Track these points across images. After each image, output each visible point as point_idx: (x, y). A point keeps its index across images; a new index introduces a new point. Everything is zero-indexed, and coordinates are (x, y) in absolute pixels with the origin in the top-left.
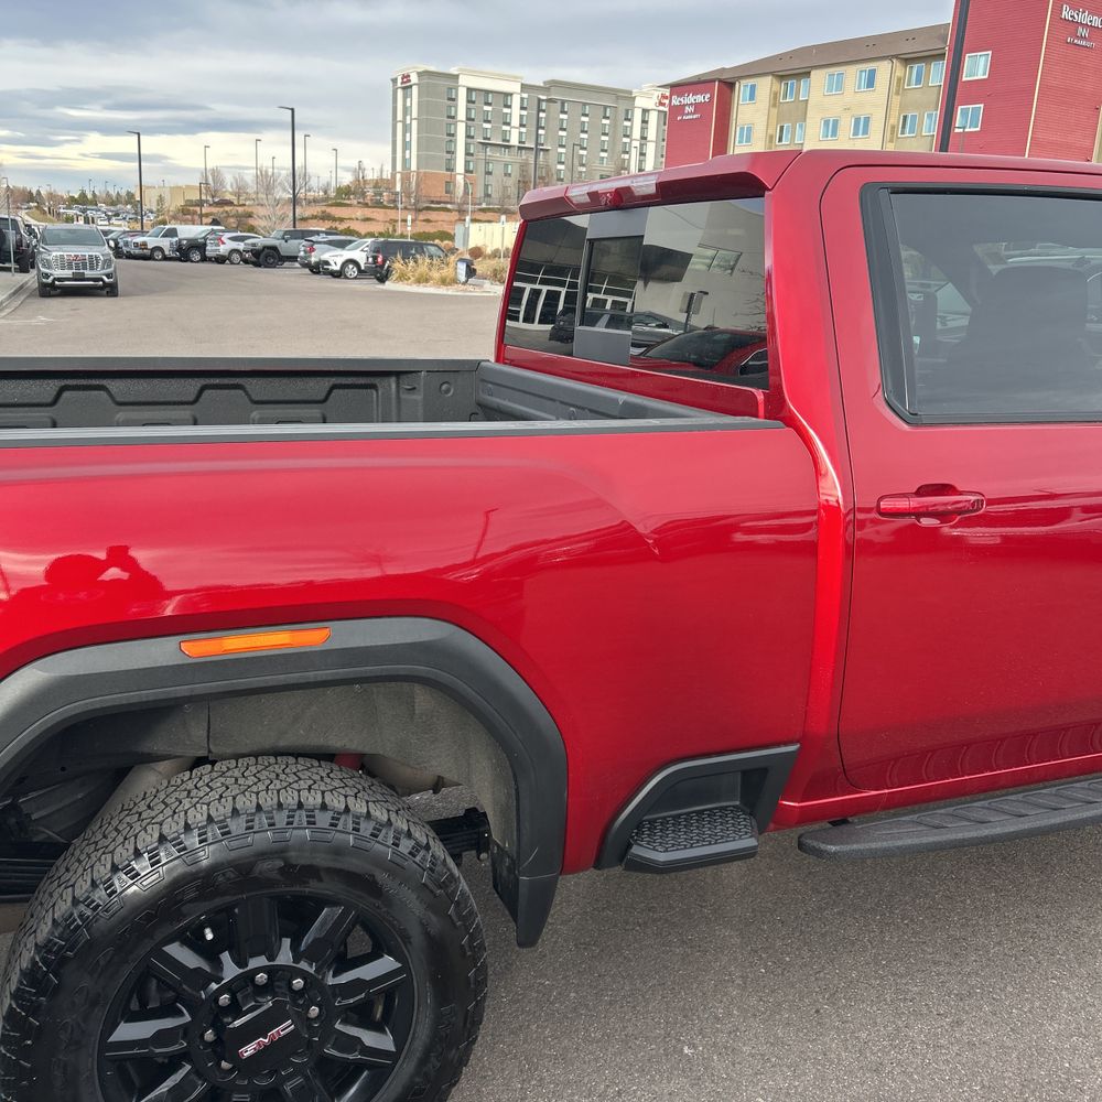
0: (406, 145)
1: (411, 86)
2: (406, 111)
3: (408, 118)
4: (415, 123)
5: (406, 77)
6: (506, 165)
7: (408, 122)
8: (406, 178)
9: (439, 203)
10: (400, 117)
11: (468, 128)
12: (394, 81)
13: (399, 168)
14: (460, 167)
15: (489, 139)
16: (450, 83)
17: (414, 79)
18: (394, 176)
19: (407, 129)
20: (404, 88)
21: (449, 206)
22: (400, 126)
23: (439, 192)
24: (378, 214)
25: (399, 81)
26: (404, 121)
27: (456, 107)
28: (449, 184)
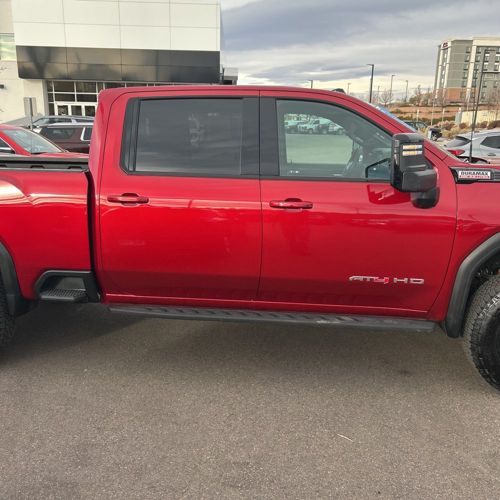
0: (442, 76)
1: (447, 48)
2: (444, 60)
3: (445, 63)
4: (448, 65)
5: (446, 44)
6: (495, 82)
7: (444, 65)
8: (440, 92)
9: (456, 103)
10: (440, 64)
11: (475, 65)
12: (440, 46)
13: (437, 88)
14: (469, 85)
15: (487, 70)
16: (468, 45)
17: (449, 44)
18: (435, 91)
19: (443, 68)
20: (443, 50)
21: (460, 104)
22: (440, 67)
23: (456, 98)
24: (424, 109)
25: (442, 46)
26: (442, 65)
27: (470, 56)
28: (463, 93)
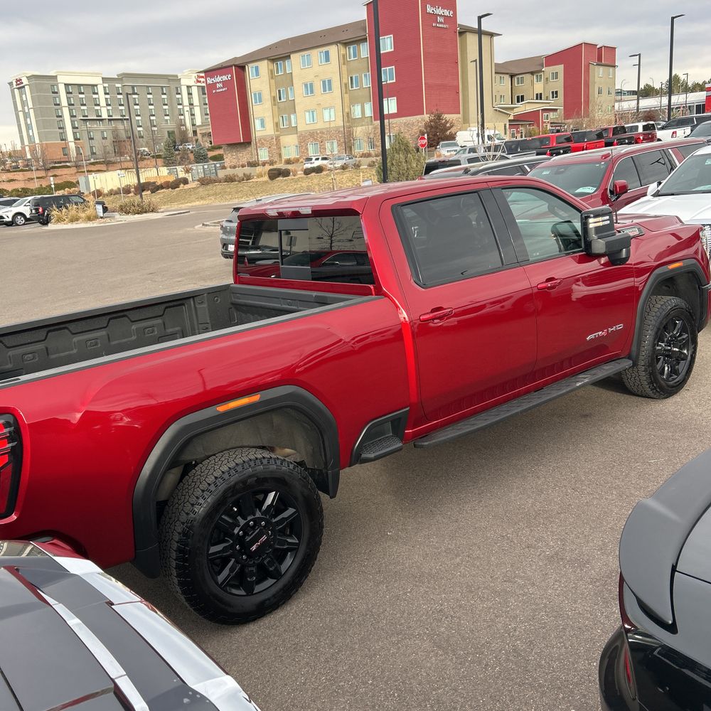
0: (28, 127)
1: (24, 87)
2: (24, 103)
3: (26, 108)
4: (32, 111)
5: (19, 81)
6: (102, 132)
7: (27, 111)
8: (33, 150)
9: (60, 163)
10: (20, 108)
11: (70, 111)
12: (11, 84)
13: (26, 142)
14: (70, 137)
15: (87, 116)
16: (52, 82)
17: (25, 81)
18: (23, 148)
19: (26, 116)
20: (19, 88)
21: (68, 164)
22: (21, 114)
23: (59, 155)
24: (19, 176)
25: (14, 83)
26: (23, 111)
27: (59, 97)
28: (65, 149)
